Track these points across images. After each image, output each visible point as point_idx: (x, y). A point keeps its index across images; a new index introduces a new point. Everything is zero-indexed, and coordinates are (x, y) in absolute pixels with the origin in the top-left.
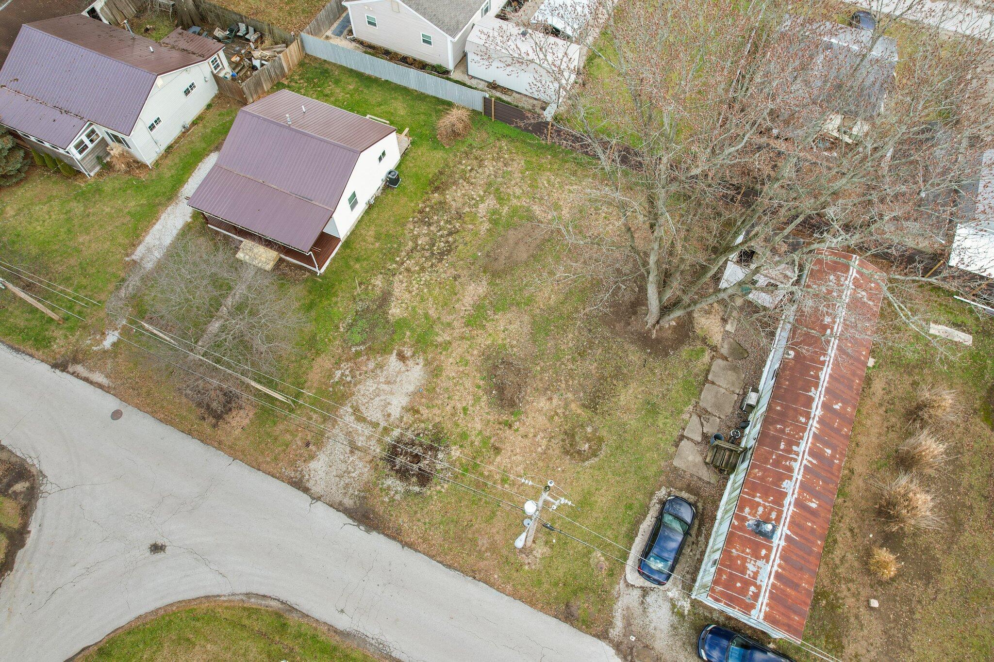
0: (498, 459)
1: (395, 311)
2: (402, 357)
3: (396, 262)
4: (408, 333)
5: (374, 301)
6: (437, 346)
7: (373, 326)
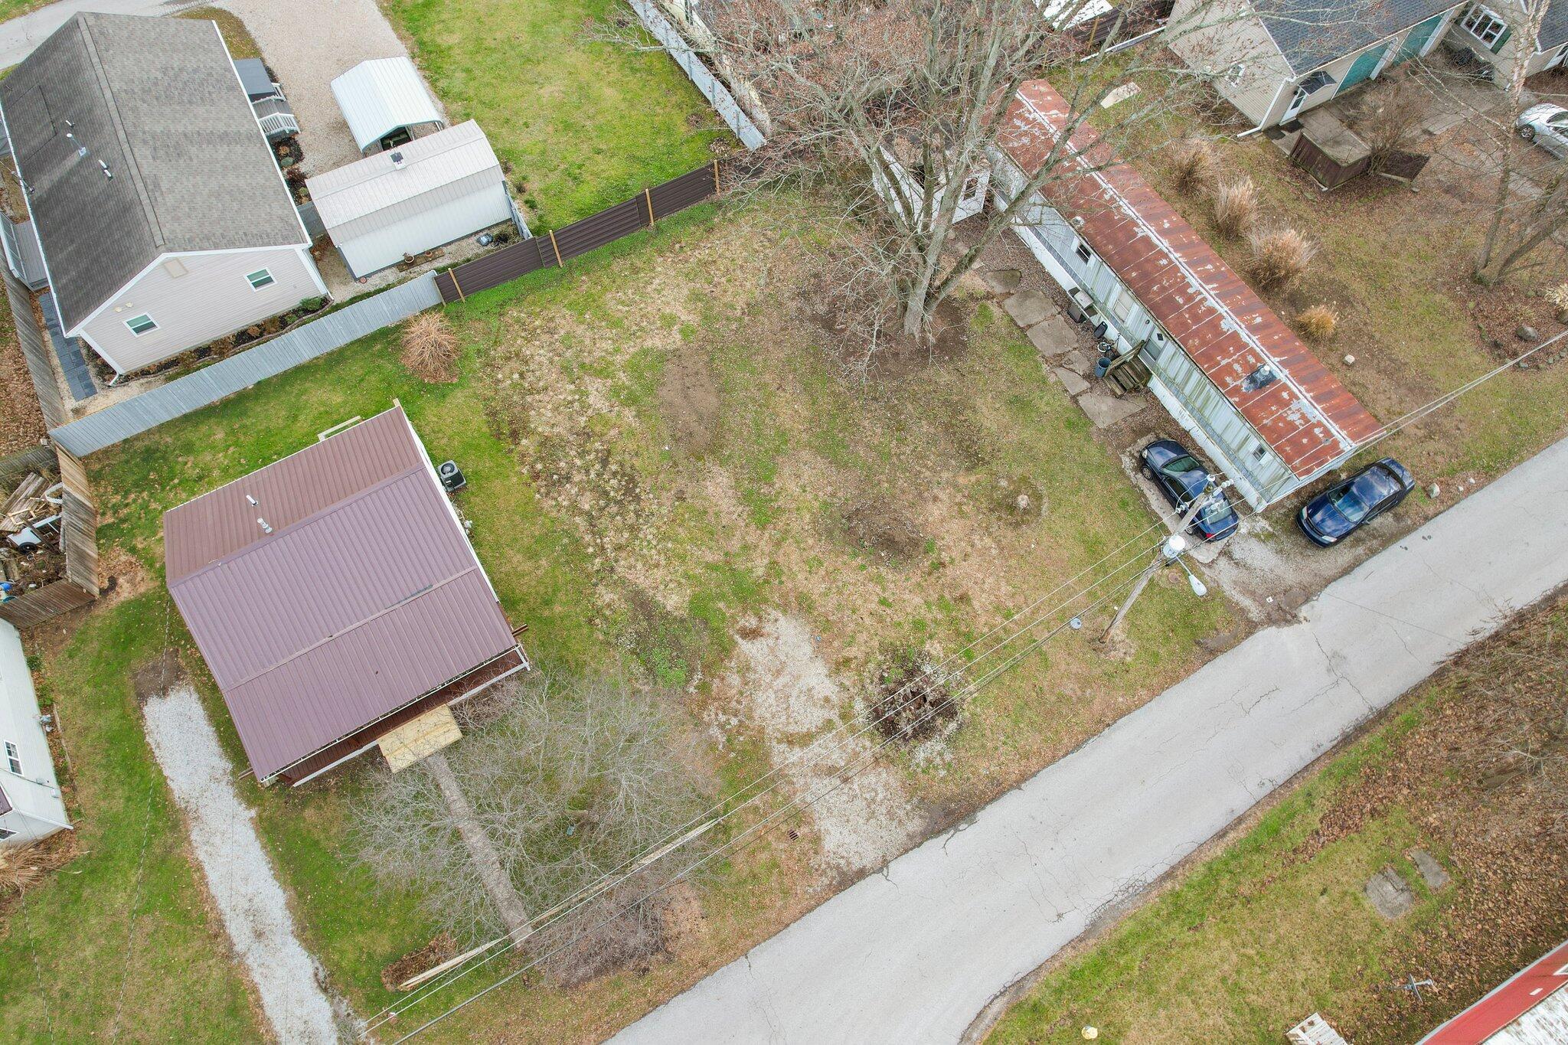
0: (976, 604)
1: (674, 601)
2: (751, 634)
3: (594, 555)
4: (721, 605)
5: (634, 619)
6: (766, 582)
7: (675, 643)
